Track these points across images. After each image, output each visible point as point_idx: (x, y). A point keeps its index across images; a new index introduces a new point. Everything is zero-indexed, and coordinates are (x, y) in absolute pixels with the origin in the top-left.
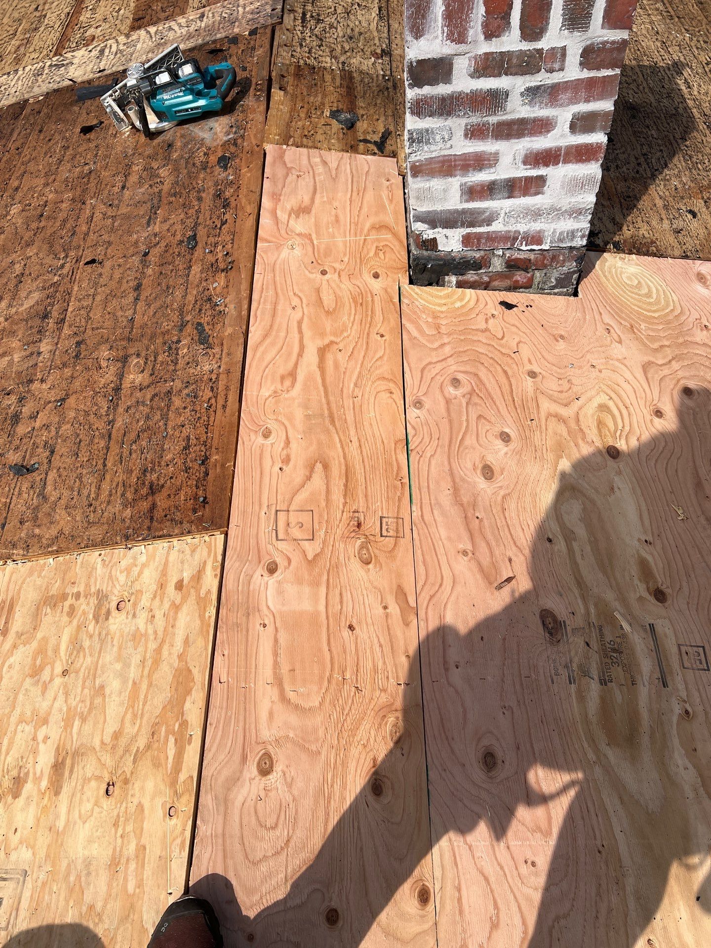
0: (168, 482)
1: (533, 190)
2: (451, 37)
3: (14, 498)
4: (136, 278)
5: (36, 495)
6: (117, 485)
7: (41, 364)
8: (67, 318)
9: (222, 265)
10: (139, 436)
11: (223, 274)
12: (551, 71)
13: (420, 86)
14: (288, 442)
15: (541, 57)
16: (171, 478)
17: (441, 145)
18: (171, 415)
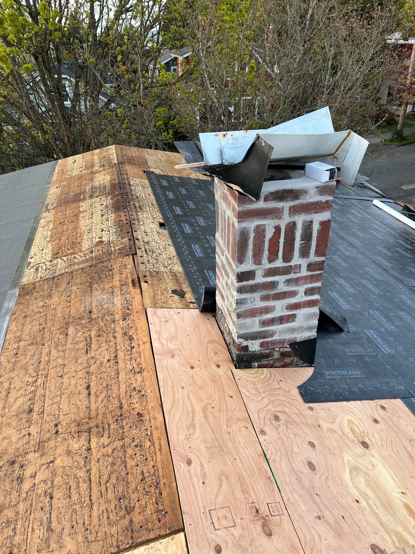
0: (137, 503)
1: (291, 320)
2: (255, 263)
3: (29, 534)
4: (86, 382)
5: (45, 529)
6: (103, 512)
7: (32, 441)
8: (45, 411)
9: (137, 370)
10: (110, 477)
11: (139, 374)
12: (296, 273)
13: (242, 282)
14: (202, 466)
15: (291, 268)
16: (138, 501)
17: (250, 304)
18: (128, 460)
